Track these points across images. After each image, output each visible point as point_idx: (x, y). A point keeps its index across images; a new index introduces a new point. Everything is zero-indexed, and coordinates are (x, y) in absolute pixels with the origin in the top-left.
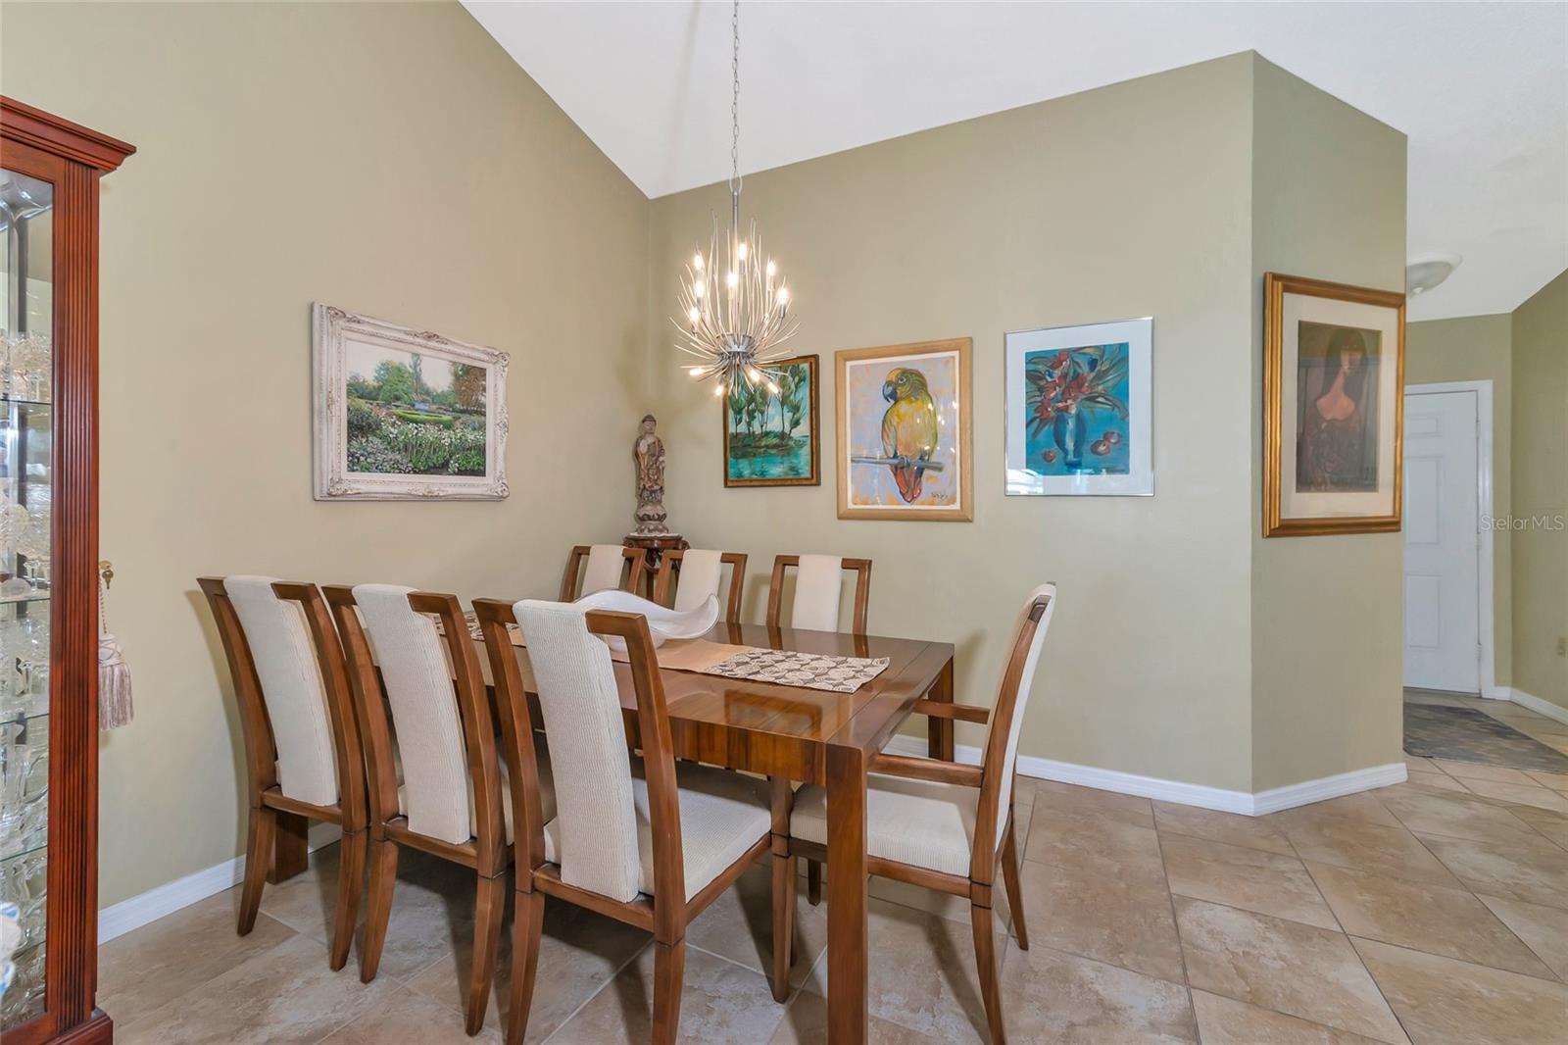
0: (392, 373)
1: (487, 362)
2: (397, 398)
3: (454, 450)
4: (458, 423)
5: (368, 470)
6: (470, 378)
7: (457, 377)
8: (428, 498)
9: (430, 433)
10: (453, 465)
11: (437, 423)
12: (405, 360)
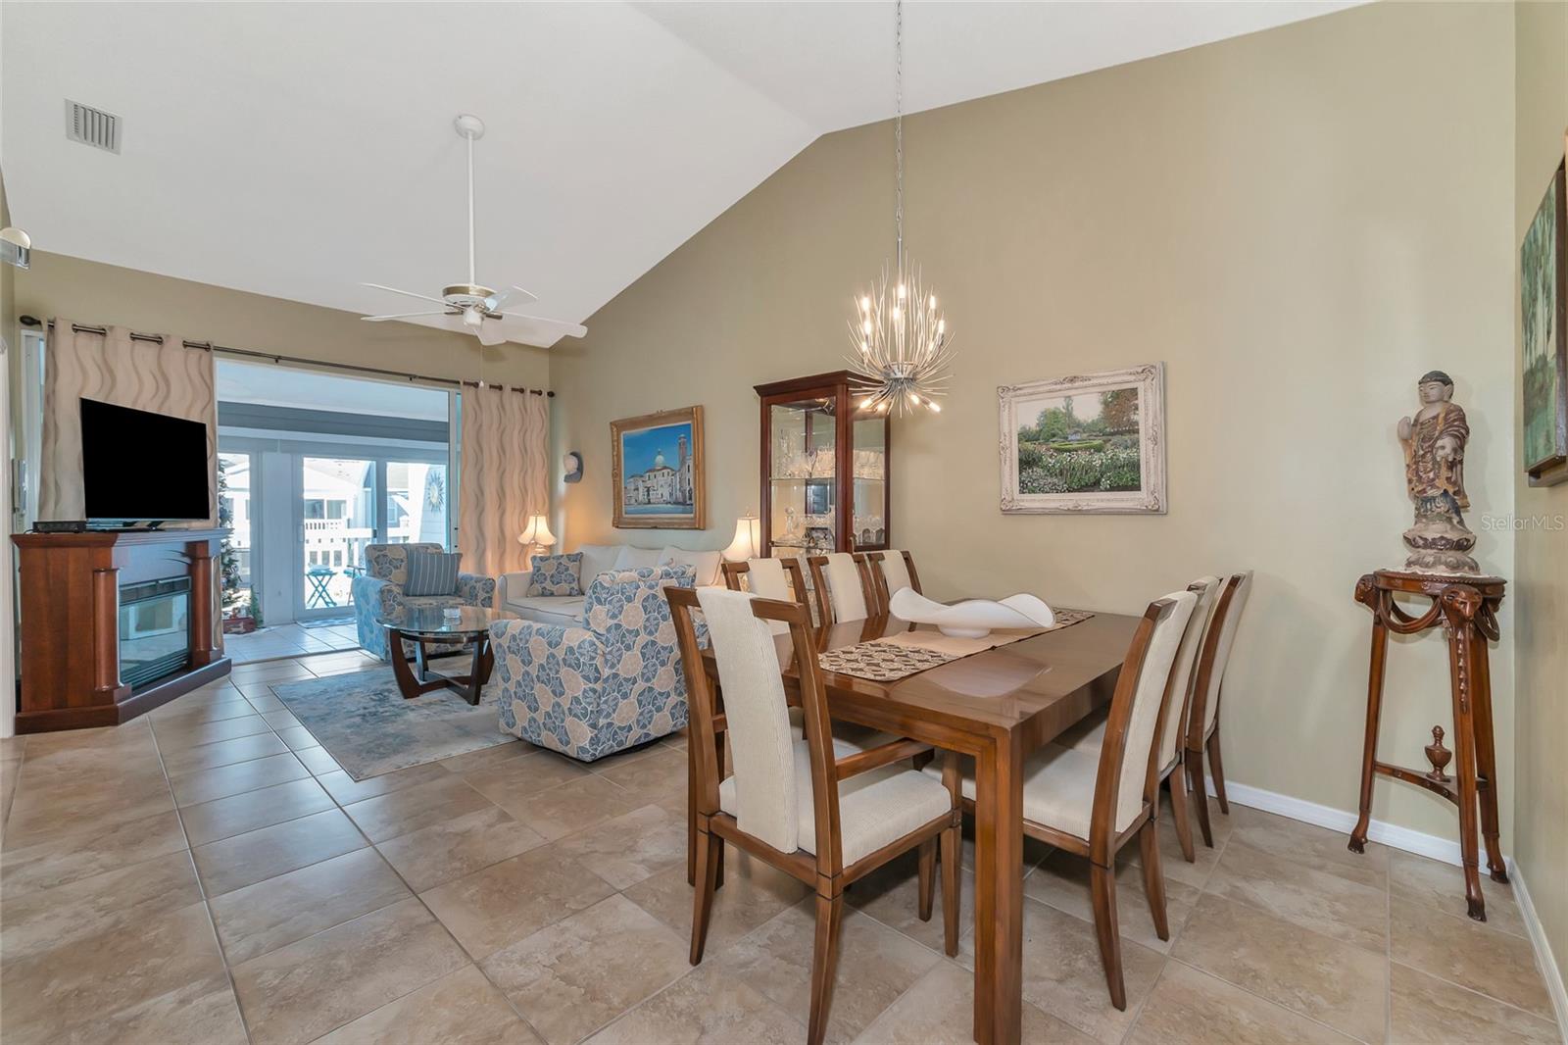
0: (1051, 417)
1: (1135, 381)
2: (1054, 436)
3: (1104, 470)
4: (1108, 445)
5: (1034, 492)
6: (1121, 402)
7: (1106, 404)
8: (1077, 512)
9: (1082, 458)
10: (1105, 483)
11: (1087, 449)
12: (1059, 404)
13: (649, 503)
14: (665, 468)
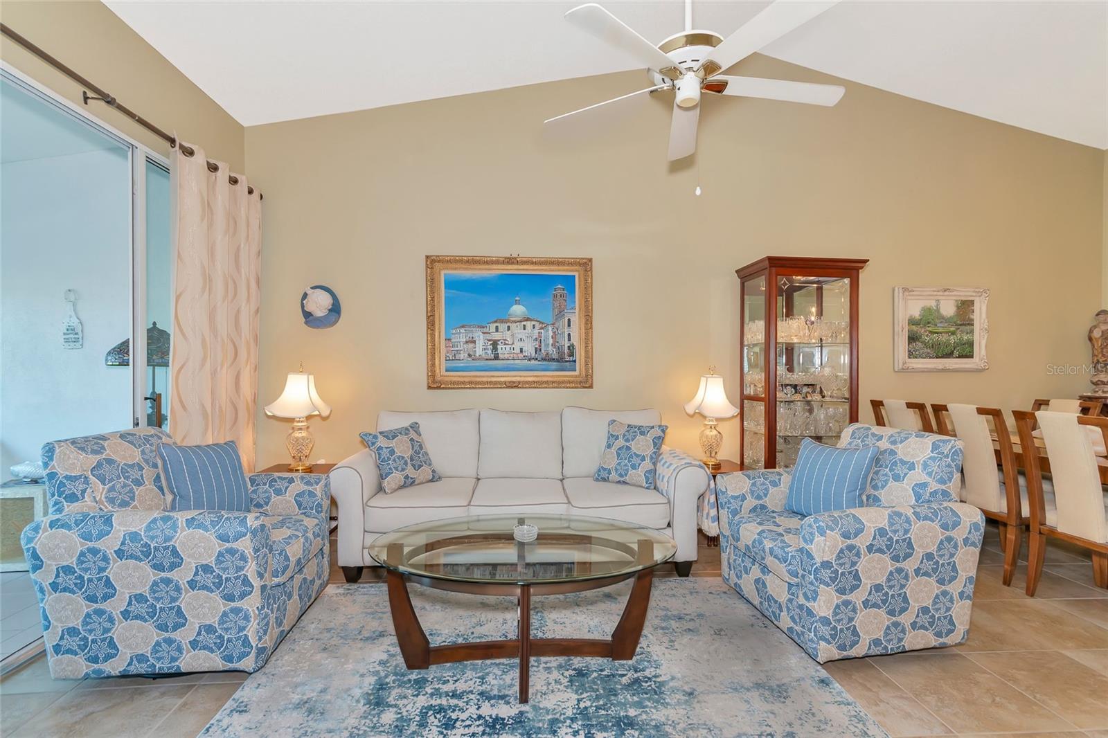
0: (927, 311)
1: (976, 296)
2: (929, 323)
3: (956, 345)
4: (958, 331)
5: (916, 358)
6: (965, 307)
7: (958, 307)
8: (944, 370)
9: (944, 338)
10: (956, 353)
11: (947, 333)
12: (933, 304)
13: (496, 357)
14: (528, 319)
